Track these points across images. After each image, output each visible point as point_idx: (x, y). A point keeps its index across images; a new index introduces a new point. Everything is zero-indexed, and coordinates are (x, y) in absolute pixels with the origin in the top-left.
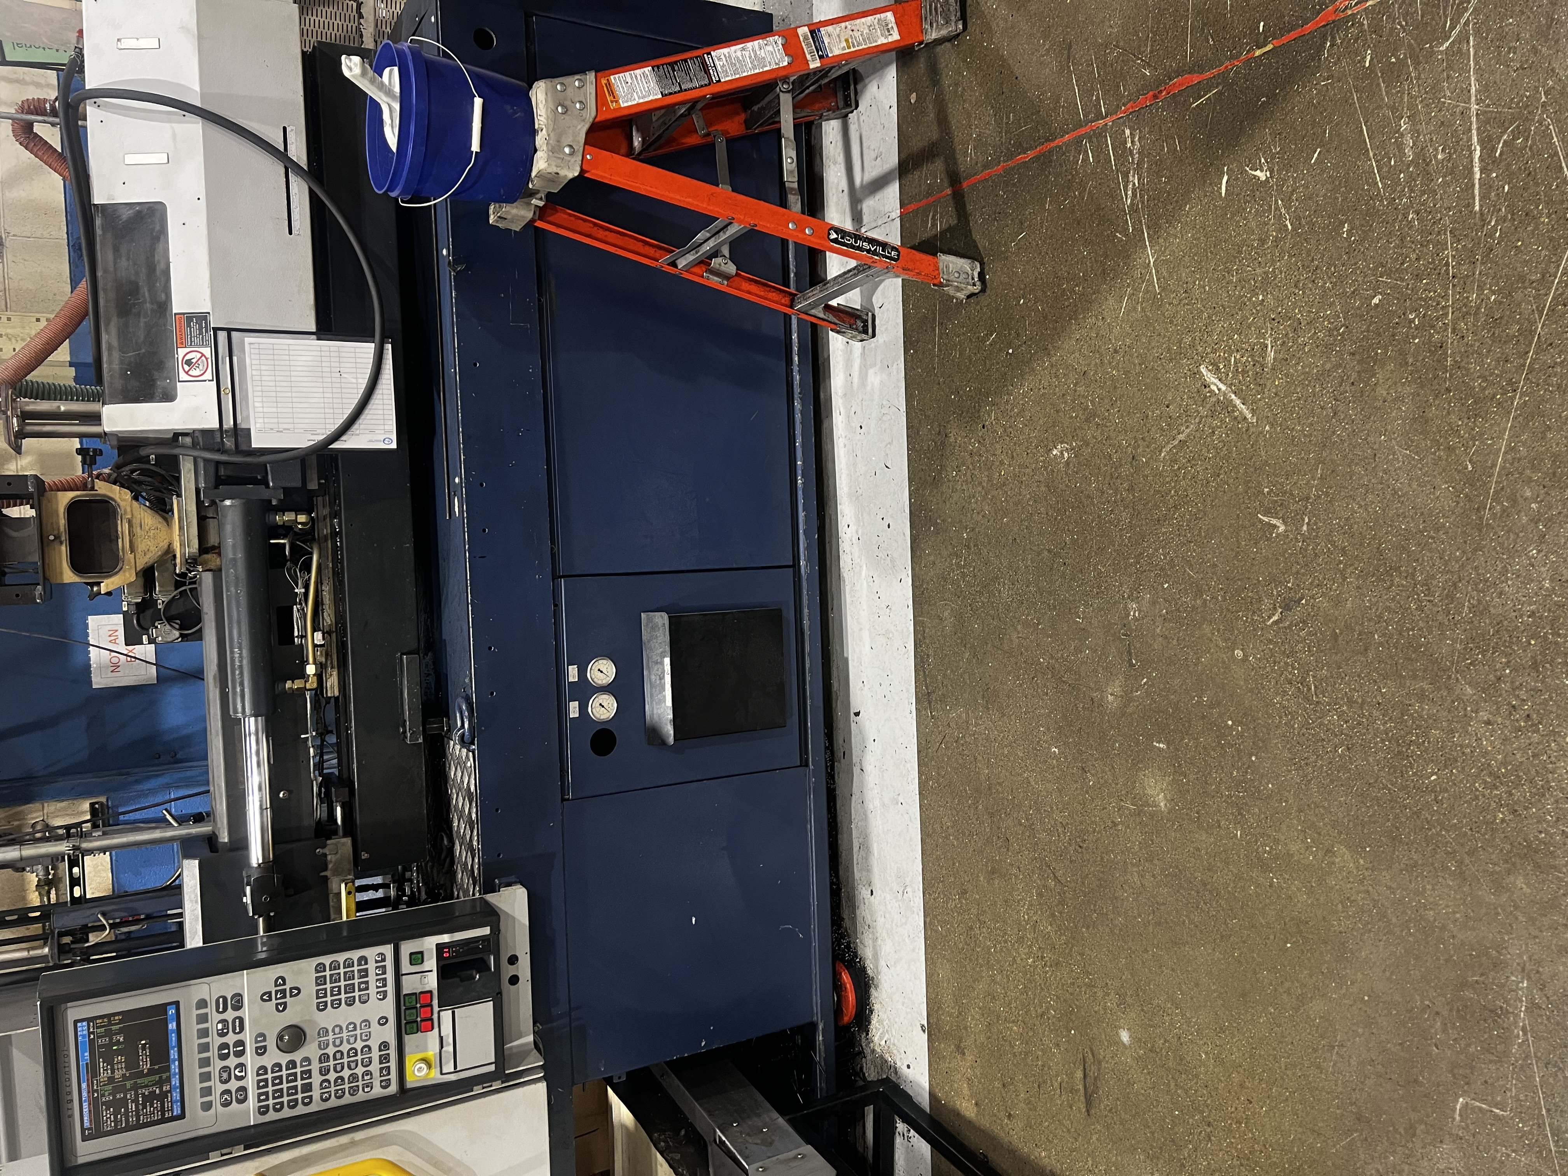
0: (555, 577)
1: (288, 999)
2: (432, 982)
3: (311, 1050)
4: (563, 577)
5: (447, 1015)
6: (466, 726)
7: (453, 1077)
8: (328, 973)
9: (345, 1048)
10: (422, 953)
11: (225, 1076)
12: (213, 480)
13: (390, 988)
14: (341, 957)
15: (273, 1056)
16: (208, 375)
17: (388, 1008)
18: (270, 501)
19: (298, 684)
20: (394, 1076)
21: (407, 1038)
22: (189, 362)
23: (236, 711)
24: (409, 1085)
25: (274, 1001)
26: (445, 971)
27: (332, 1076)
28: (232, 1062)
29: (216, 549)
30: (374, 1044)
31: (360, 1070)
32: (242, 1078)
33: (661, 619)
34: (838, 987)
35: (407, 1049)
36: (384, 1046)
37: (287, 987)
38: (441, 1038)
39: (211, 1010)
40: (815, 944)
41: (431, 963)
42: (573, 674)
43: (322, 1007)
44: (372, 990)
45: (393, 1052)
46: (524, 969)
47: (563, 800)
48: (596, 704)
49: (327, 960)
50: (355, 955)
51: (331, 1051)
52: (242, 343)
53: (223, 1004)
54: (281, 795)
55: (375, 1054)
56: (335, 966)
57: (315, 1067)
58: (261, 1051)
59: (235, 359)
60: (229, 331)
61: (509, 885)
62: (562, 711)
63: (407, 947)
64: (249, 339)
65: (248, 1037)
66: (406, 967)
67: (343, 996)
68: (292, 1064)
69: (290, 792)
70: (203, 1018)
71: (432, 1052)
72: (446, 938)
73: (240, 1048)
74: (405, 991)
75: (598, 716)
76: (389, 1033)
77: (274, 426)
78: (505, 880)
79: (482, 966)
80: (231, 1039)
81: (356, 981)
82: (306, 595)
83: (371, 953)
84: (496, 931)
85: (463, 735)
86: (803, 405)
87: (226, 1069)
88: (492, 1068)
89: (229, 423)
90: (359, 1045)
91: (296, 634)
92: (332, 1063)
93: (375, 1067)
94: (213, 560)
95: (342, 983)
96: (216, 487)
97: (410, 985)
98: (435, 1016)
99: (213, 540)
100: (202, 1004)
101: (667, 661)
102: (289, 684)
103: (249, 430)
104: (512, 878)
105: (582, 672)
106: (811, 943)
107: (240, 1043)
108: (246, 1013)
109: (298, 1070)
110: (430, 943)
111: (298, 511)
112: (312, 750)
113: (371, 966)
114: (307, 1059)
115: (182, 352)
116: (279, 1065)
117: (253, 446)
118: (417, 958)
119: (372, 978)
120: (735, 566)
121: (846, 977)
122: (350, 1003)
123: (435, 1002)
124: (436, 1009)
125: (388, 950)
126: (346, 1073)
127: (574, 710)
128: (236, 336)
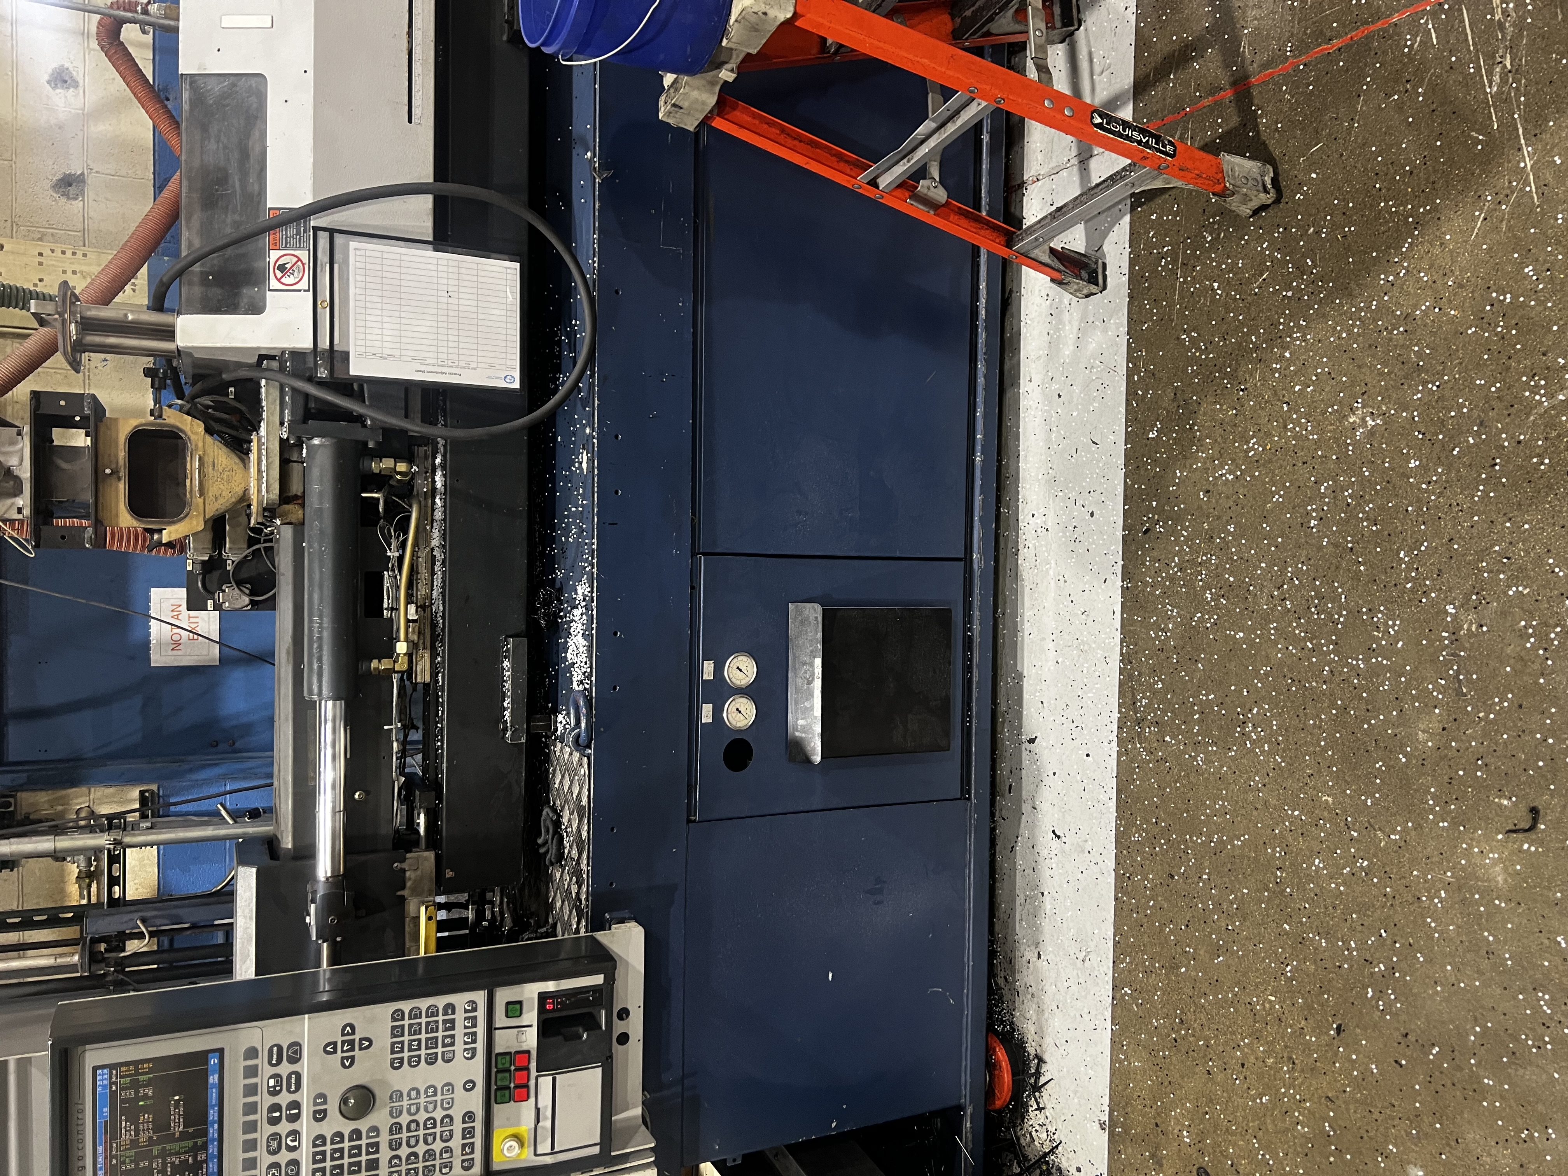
0: (693, 555)
1: (357, 1053)
2: (530, 1039)
3: (380, 1118)
4: (704, 554)
5: (546, 1082)
6: (583, 725)
7: (549, 1160)
8: (406, 1022)
9: (422, 1117)
10: (520, 1003)
11: (274, 1145)
12: (300, 412)
13: (480, 1045)
14: (424, 1004)
15: (335, 1123)
16: (304, 284)
17: (476, 1069)
18: (366, 443)
19: (385, 664)
20: (478, 1155)
21: (497, 1108)
22: (282, 268)
23: (311, 692)
24: (496, 1167)
25: (339, 1054)
26: (546, 1028)
27: (404, 1152)
28: (284, 1127)
29: (300, 500)
30: (457, 1113)
31: (438, 1146)
32: (294, 1149)
33: (814, 612)
34: (991, 1066)
35: (496, 1122)
36: (469, 1116)
37: (357, 1037)
38: (538, 1110)
39: (262, 1061)
40: (968, 1012)
41: (531, 1016)
42: (708, 669)
43: (397, 1065)
44: (459, 1047)
45: (478, 1126)
46: (635, 1026)
47: (689, 821)
48: (733, 708)
49: (406, 1006)
50: (441, 1001)
51: (404, 1119)
52: (347, 247)
53: (277, 1055)
54: (357, 796)
55: (458, 1127)
56: (415, 1014)
57: (384, 1139)
58: (320, 1116)
59: (336, 266)
60: (332, 232)
61: (622, 921)
62: (694, 714)
63: (503, 995)
64: (354, 244)
65: (305, 1097)
66: (500, 1019)
67: (423, 1052)
68: (356, 1134)
69: (367, 793)
70: (252, 1072)
71: (526, 1127)
72: (550, 986)
73: (294, 1111)
74: (499, 1049)
75: (734, 723)
76: (475, 1101)
77: (378, 349)
78: (618, 915)
79: (591, 1023)
80: (284, 1099)
81: (440, 1034)
82: (401, 559)
83: (460, 1000)
84: (610, 980)
85: (578, 736)
86: (988, 369)
87: (276, 1136)
88: (596, 1150)
89: (324, 343)
90: (438, 1114)
91: (385, 605)
92: (404, 1135)
93: (456, 1143)
94: (294, 511)
95: (423, 1036)
96: (305, 421)
97: (504, 1042)
98: (532, 1083)
99: (296, 488)
100: (252, 1053)
101: (818, 662)
102: (374, 664)
103: (347, 354)
104: (626, 914)
105: (719, 669)
106: (962, 1011)
107: (296, 1105)
108: (304, 1067)
109: (364, 1142)
110: (531, 991)
111: (398, 458)
112: (395, 744)
113: (459, 1017)
114: (375, 1129)
115: (274, 255)
116: (340, 1135)
117: (352, 372)
118: (515, 1008)
119: (459, 1031)
120: (898, 554)
121: (1001, 1055)
122: (431, 1060)
123: (533, 1065)
124: (534, 1073)
125: (480, 997)
126: (421, 1149)
127: (707, 713)
128: (339, 239)
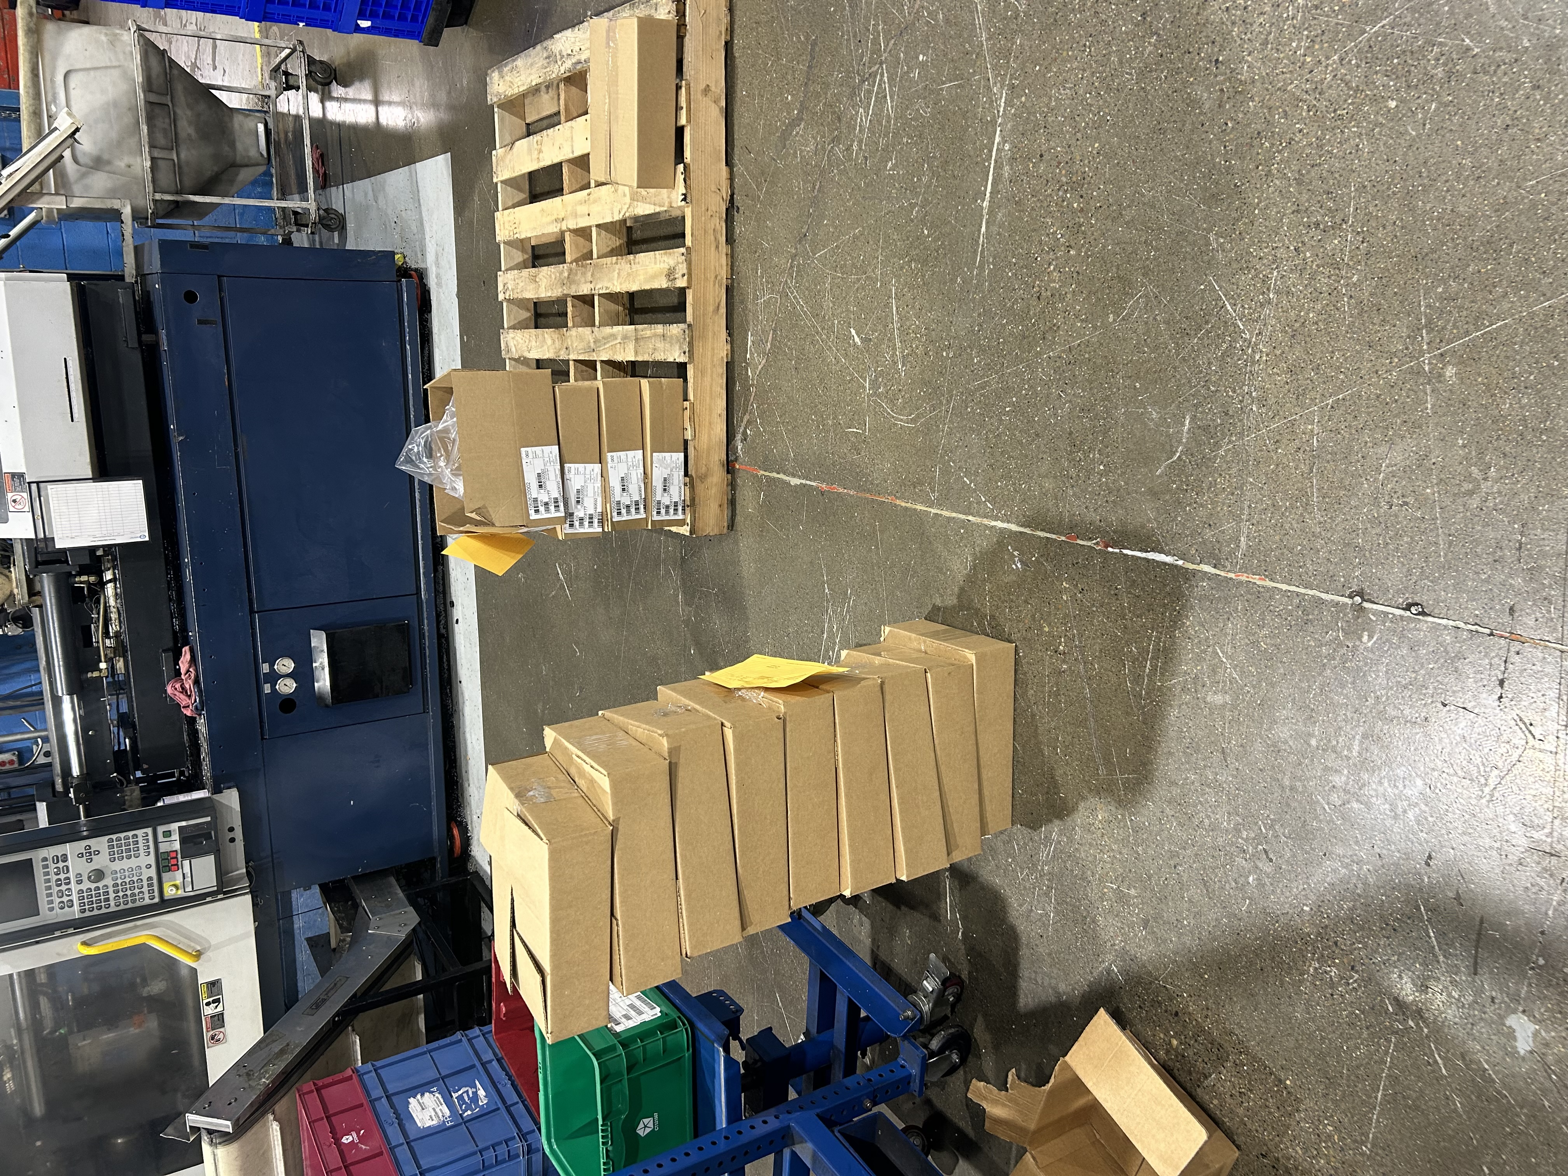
0: (252, 612)
1: (93, 856)
2: (177, 846)
3: (108, 881)
4: (257, 612)
5: (186, 863)
6: (197, 701)
7: (192, 894)
8: (115, 843)
9: (127, 880)
10: (170, 831)
11: (60, 894)
12: (34, 564)
13: (152, 850)
14: (122, 835)
15: (86, 885)
16: (27, 508)
17: (151, 860)
18: (71, 572)
19: (96, 674)
20: (156, 894)
21: (163, 875)
22: (14, 501)
23: (58, 693)
24: (166, 898)
25: (85, 858)
26: (183, 841)
27: (121, 894)
28: (64, 887)
29: (39, 593)
30: (144, 878)
31: (137, 891)
32: (69, 895)
33: (322, 635)
35: (164, 879)
36: (150, 878)
37: (92, 850)
38: (184, 874)
39: (50, 863)
40: (435, 812)
41: (176, 836)
42: (265, 668)
43: (113, 860)
44: (141, 851)
45: (155, 881)
46: (238, 834)
47: (263, 739)
48: (282, 684)
49: (114, 837)
50: (130, 834)
51: (119, 881)
52: (47, 489)
53: (56, 859)
54: (90, 733)
55: (145, 883)
56: (119, 839)
57: (111, 890)
58: (79, 882)
59: (42, 498)
60: (38, 483)
61: (229, 788)
62: (259, 689)
63: (161, 829)
64: (50, 486)
65: (71, 875)
66: (161, 838)
67: (124, 854)
68: (98, 888)
69: (95, 731)
70: (46, 867)
71: (179, 882)
72: (184, 824)
73: (68, 881)
74: (161, 851)
75: (283, 691)
76: (153, 872)
77: (69, 535)
78: (227, 785)
79: (208, 836)
80: (62, 876)
81: (132, 847)
82: (99, 617)
83: (140, 832)
84: (215, 818)
85: (196, 707)
87: (60, 891)
88: (215, 888)
89: (41, 535)
90: (135, 879)
91: (93, 640)
92: (120, 887)
93: (145, 889)
94: (38, 601)
95: (124, 848)
96: (36, 567)
97: (163, 848)
98: (180, 863)
100: (45, 859)
101: (326, 655)
102: (90, 675)
103: (53, 538)
104: (232, 784)
105: (272, 665)
106: (432, 813)
107: (68, 878)
108: (69, 863)
109: (101, 891)
110: (175, 826)
111: (88, 574)
112: (108, 707)
113: (140, 839)
114: (106, 886)
115: (10, 495)
116: (90, 889)
117: (57, 547)
118: (167, 834)
119: (141, 845)
120: (375, 597)
121: (456, 832)
122: (129, 857)
123: (179, 856)
124: (180, 860)
125: (149, 831)
126: (129, 892)
127: (267, 688)
128: (42, 485)
